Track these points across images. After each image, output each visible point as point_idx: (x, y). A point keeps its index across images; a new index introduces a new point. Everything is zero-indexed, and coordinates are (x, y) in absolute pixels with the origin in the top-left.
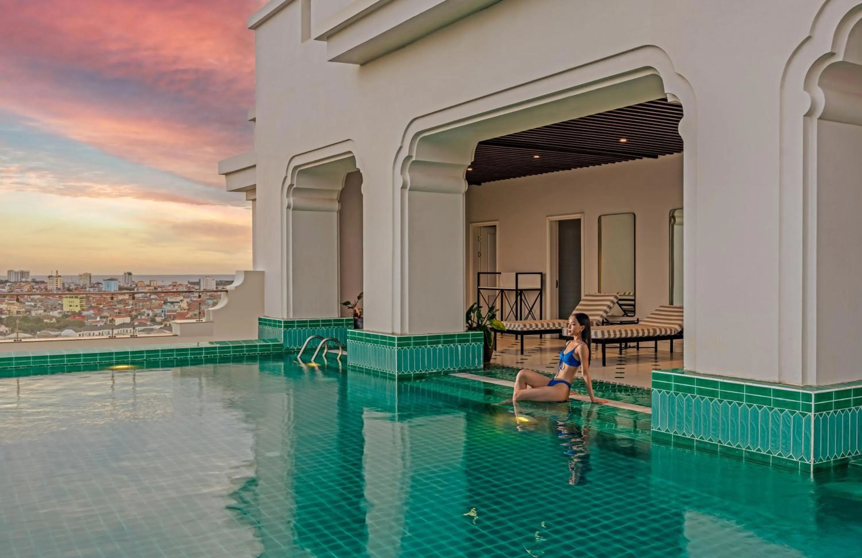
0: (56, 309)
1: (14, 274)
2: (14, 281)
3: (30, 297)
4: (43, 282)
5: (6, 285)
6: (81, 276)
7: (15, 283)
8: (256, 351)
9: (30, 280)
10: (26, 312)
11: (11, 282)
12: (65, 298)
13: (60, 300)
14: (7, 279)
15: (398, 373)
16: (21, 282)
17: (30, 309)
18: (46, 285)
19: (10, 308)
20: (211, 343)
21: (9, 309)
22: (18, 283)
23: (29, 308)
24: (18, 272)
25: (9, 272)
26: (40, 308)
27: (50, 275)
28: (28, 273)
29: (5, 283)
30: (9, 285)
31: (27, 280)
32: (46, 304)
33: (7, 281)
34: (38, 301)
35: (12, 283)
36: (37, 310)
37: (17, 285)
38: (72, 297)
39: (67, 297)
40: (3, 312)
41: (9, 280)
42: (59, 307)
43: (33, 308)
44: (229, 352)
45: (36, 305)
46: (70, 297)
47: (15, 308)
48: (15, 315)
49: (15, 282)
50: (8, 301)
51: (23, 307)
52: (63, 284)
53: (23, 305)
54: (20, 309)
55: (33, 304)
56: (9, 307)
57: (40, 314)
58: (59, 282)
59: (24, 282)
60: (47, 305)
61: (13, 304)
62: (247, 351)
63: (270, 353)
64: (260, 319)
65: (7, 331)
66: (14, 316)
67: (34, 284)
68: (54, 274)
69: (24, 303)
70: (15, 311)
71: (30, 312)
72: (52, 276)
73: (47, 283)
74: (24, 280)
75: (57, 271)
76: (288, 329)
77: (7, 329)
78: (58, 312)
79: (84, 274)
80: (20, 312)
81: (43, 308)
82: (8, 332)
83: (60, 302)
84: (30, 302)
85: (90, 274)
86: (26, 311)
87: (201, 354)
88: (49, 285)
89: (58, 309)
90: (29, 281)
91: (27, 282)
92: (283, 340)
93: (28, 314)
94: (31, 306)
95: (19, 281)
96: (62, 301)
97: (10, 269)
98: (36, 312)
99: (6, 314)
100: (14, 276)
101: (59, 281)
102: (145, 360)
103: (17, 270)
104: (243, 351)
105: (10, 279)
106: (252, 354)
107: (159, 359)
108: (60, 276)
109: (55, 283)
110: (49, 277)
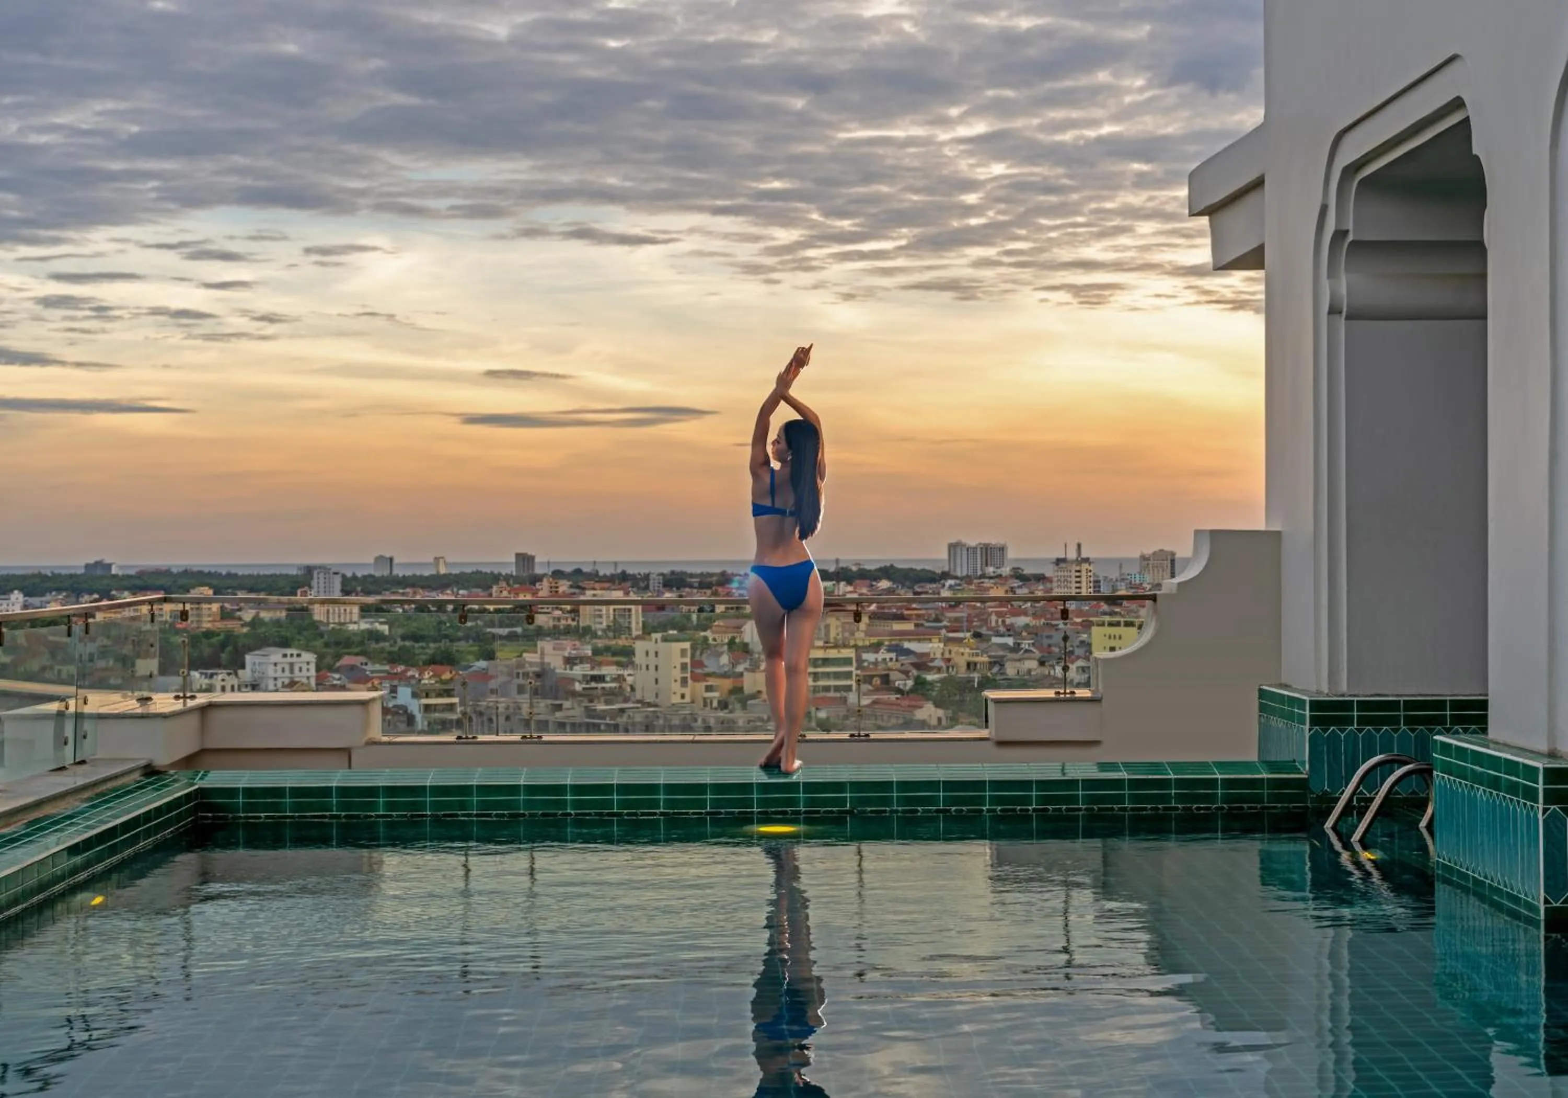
0: (1073, 657)
1: (965, 552)
2: (965, 573)
3: (1003, 622)
4: (1040, 578)
5: (944, 586)
6: (1144, 558)
7: (968, 579)
8: (1211, 798)
9: (1006, 571)
10: (992, 664)
11: (956, 578)
12: (1098, 625)
13: (1084, 633)
14: (946, 569)
15: (1546, 901)
16: (983, 576)
17: (1003, 657)
18: (1048, 585)
19: (950, 652)
20: (1103, 767)
21: (947, 656)
22: (976, 581)
23: (1001, 653)
24: (975, 548)
25: (953, 548)
26: (1027, 655)
27: (1062, 556)
28: (1002, 549)
29: (941, 580)
30: (951, 587)
31: (999, 571)
32: (1046, 642)
33: (945, 575)
34: (1024, 634)
35: (958, 582)
36: (1019, 660)
37: (973, 587)
38: (1118, 624)
39: (1103, 624)
40: (931, 664)
41: (952, 573)
42: (1079, 652)
43: (1010, 655)
44: (1119, 799)
45: (1019, 644)
46: (1111, 624)
47: (963, 654)
48: (962, 673)
49: (967, 576)
50: (948, 632)
51: (984, 652)
52: (1097, 582)
53: (984, 645)
54: (977, 655)
55: (1010, 641)
56: (947, 649)
57: (1029, 671)
58: (1084, 579)
59: (991, 578)
60: (1050, 646)
61: (960, 641)
62: (1180, 798)
63: (1263, 808)
64: (1262, 693)
65: (939, 719)
66: (959, 675)
67: (1016, 583)
68: (1072, 555)
69: (988, 639)
70: (961, 662)
71: (1002, 665)
72: (1064, 560)
73: (1050, 580)
74: (990, 570)
75: (1079, 546)
76: (1325, 731)
77: (940, 712)
78: (1078, 668)
79: (1154, 553)
80: (975, 664)
81: (1037, 654)
82: (944, 722)
83: (1084, 636)
84: (1002, 636)
85: (1173, 554)
86: (990, 663)
87: (1026, 800)
88: (1059, 586)
89: (1078, 658)
90: (1004, 575)
91: (1000, 576)
92: (1307, 766)
93: (996, 669)
94: (1004, 647)
95: (979, 573)
96: (1090, 635)
97: (954, 541)
98: (1018, 664)
99: (939, 670)
100: (965, 557)
101: (1084, 573)
102: (847, 812)
103: (972, 543)
104: (1165, 798)
105: (955, 570)
106: (1199, 809)
107: (892, 812)
108: (1087, 560)
109: (1074, 579)
110: (1059, 561)
